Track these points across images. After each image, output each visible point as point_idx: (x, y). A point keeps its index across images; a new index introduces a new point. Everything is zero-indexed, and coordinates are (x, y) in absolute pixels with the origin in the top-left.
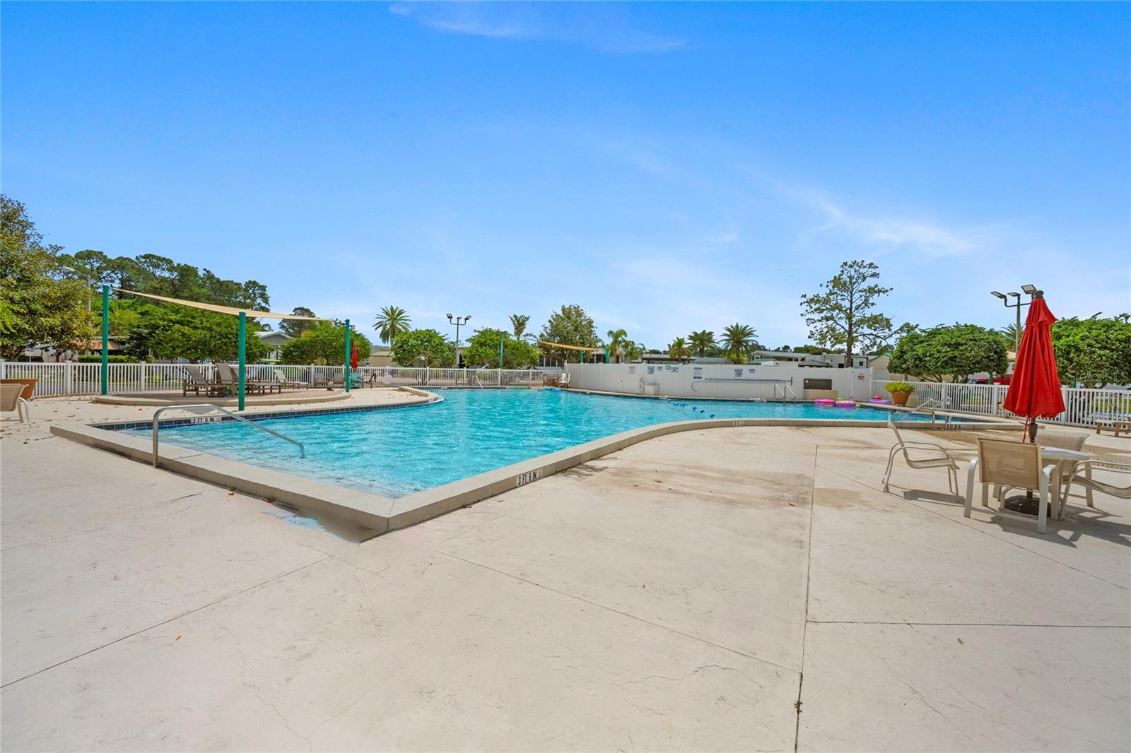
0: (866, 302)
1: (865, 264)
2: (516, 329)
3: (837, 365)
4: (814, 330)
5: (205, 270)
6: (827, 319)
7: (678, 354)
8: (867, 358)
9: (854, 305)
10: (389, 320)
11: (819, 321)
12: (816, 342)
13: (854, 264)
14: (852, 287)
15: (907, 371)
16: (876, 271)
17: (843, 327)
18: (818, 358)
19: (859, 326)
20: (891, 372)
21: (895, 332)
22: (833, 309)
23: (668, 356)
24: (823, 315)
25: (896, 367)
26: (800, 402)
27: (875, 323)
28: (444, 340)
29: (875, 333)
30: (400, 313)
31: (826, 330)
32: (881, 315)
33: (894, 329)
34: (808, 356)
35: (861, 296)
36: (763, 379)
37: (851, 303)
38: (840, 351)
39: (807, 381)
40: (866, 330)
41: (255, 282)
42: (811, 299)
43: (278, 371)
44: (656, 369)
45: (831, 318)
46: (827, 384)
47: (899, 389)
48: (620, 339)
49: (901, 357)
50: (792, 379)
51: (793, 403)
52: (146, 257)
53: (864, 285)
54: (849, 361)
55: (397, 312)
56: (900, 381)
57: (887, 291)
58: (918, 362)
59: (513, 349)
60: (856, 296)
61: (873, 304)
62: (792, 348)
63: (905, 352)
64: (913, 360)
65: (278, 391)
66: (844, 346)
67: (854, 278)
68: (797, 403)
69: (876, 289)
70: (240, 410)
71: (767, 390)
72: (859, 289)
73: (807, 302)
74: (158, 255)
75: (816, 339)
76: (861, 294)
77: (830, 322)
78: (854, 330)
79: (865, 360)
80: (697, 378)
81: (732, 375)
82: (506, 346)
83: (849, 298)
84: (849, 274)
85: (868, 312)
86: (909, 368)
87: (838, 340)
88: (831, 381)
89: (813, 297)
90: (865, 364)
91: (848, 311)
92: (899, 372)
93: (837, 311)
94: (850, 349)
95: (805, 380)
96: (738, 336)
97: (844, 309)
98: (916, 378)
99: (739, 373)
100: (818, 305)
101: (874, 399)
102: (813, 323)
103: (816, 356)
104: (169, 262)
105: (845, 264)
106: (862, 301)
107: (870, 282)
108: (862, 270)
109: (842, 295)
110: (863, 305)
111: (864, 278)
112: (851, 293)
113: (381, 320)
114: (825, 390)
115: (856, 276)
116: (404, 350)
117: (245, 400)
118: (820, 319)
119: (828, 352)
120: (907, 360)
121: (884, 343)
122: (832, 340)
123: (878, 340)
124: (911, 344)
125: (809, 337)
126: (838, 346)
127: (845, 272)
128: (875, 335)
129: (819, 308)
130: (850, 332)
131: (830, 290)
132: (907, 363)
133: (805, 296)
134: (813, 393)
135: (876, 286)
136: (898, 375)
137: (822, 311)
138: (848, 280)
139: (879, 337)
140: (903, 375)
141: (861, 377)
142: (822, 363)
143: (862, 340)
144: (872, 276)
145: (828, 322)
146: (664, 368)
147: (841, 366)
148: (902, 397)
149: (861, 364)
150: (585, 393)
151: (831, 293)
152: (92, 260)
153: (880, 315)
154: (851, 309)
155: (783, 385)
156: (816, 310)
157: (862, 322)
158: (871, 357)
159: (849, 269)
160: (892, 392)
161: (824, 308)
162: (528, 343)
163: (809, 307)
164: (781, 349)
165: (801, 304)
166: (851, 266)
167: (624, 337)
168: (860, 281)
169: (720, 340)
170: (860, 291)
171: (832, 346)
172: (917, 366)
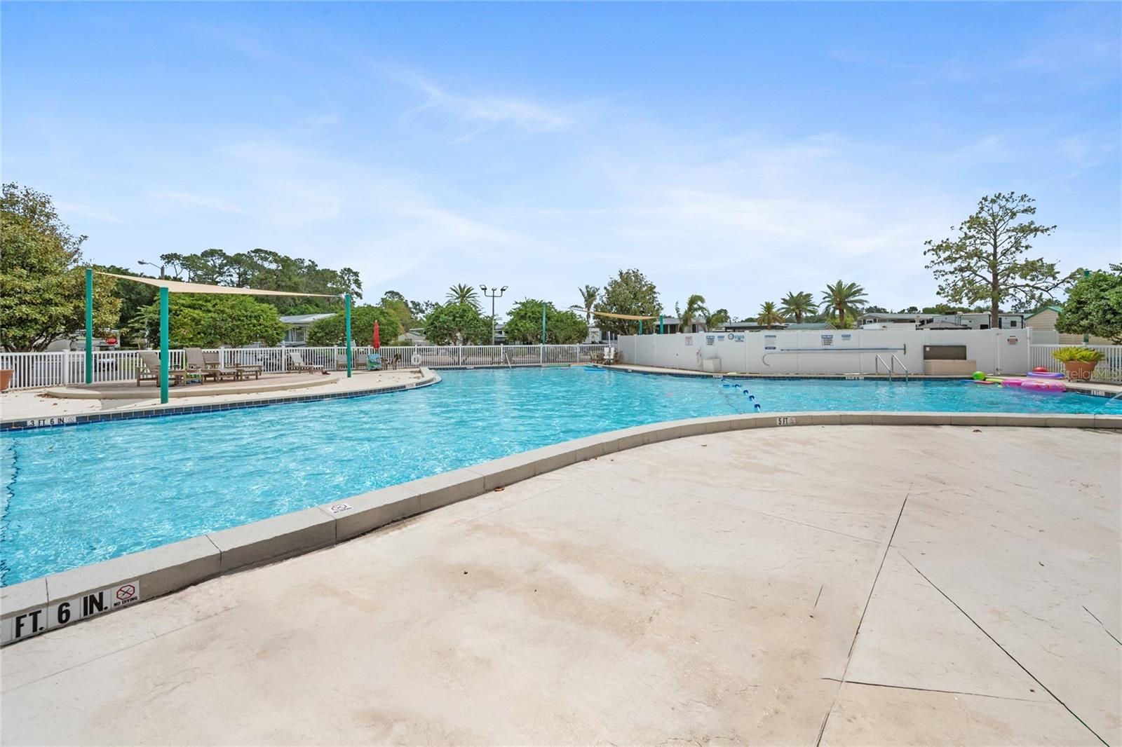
0: (1017, 245)
1: (1014, 196)
2: (586, 301)
3: (979, 327)
4: (944, 285)
5: (310, 260)
6: (962, 270)
7: (768, 321)
8: (1022, 317)
9: (999, 250)
10: (457, 298)
11: (951, 273)
12: (947, 299)
13: (998, 198)
14: (995, 227)
15: (1090, 329)
16: (1032, 205)
17: (984, 279)
18: (951, 318)
19: (1008, 276)
20: (1062, 332)
21: (1063, 281)
22: (970, 256)
23: (755, 324)
24: (956, 265)
25: (1070, 325)
26: (914, 379)
27: (1032, 271)
28: (480, 314)
29: (1032, 283)
30: (469, 290)
31: (960, 284)
32: (1041, 259)
33: (1060, 277)
34: (937, 318)
35: (1010, 237)
36: (862, 347)
37: (995, 247)
38: (980, 310)
39: (928, 349)
40: (1019, 281)
41: (349, 269)
42: (938, 246)
43: (294, 353)
44: (716, 339)
45: (968, 268)
46: (959, 352)
47: (1078, 356)
48: (696, 306)
49: (1078, 309)
50: (905, 345)
51: (904, 380)
52: (257, 251)
53: (1014, 223)
54: (996, 319)
55: (466, 290)
56: (1078, 345)
57: (1048, 229)
58: (1109, 316)
59: (557, 321)
60: (1003, 237)
61: (1027, 247)
62: (920, 309)
63: (1085, 303)
64: (1101, 313)
65: (255, 377)
66: (989, 303)
67: (998, 215)
68: (910, 379)
69: (1032, 227)
70: (162, 403)
71: (866, 363)
72: (1008, 228)
73: (933, 250)
74: (266, 249)
75: (947, 296)
76: (1010, 234)
77: (966, 274)
78: (1001, 281)
79: (1018, 320)
80: (770, 348)
81: (819, 344)
82: (548, 318)
83: (992, 241)
84: (991, 212)
85: (1021, 259)
86: (1092, 325)
87: (977, 295)
88: (965, 347)
89: (940, 243)
90: (1019, 324)
91: (991, 258)
92: (1075, 331)
93: (976, 258)
94: (995, 306)
95: (925, 347)
96: (842, 297)
97: (985, 255)
98: (1106, 339)
99: (828, 340)
100: (948, 253)
101: (1034, 371)
102: (943, 275)
103: (947, 316)
104: (274, 254)
105: (985, 199)
106: (1011, 244)
107: (1023, 219)
108: (1009, 205)
109: (982, 239)
110: (1013, 249)
111: (1013, 215)
112: (995, 235)
113: (449, 298)
114: (957, 361)
115: (1000, 213)
116: (436, 327)
117: (169, 391)
118: (952, 270)
119: (965, 311)
120: (1090, 313)
121: (1046, 296)
122: (970, 295)
123: (1037, 293)
124: (1097, 290)
125: (938, 293)
126: (980, 303)
127: (986, 209)
128: (1033, 287)
129: (949, 256)
130: (995, 284)
131: (966, 234)
132: (1090, 317)
133: (930, 242)
134: (938, 366)
135: (1032, 223)
136: (1073, 336)
137: (955, 260)
138: (990, 219)
139: (1038, 288)
140: (1082, 336)
141: (1012, 341)
142: (956, 324)
143: (1014, 293)
144: (1025, 211)
145: (964, 274)
146: (726, 338)
147: (983, 327)
148: (1084, 368)
149: (1013, 324)
150: (626, 371)
151: (967, 237)
152: (214, 258)
153: (1038, 261)
154: (995, 254)
155: (888, 355)
156: (946, 259)
157: (1013, 269)
158: (1026, 316)
159: (990, 205)
160: (1066, 361)
161: (958, 256)
162: (575, 315)
163: (935, 256)
164: (906, 311)
165: (925, 253)
166: (993, 201)
167: (699, 303)
168: (1007, 218)
169: (820, 303)
170: (1008, 231)
171: (971, 303)
172: (1108, 322)
